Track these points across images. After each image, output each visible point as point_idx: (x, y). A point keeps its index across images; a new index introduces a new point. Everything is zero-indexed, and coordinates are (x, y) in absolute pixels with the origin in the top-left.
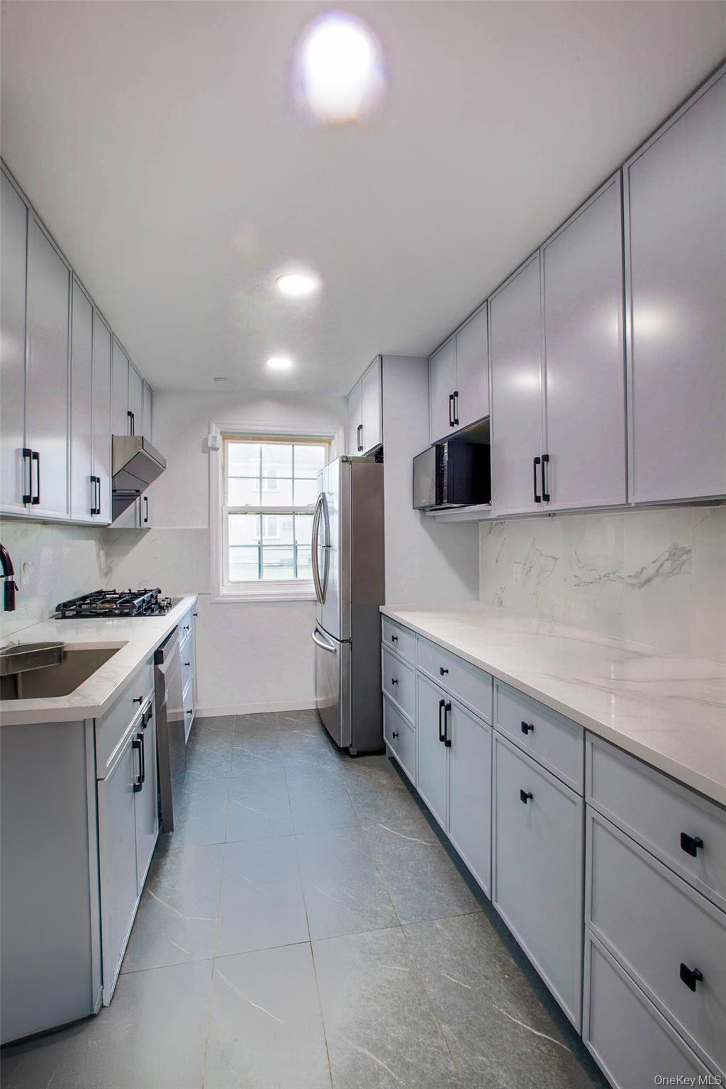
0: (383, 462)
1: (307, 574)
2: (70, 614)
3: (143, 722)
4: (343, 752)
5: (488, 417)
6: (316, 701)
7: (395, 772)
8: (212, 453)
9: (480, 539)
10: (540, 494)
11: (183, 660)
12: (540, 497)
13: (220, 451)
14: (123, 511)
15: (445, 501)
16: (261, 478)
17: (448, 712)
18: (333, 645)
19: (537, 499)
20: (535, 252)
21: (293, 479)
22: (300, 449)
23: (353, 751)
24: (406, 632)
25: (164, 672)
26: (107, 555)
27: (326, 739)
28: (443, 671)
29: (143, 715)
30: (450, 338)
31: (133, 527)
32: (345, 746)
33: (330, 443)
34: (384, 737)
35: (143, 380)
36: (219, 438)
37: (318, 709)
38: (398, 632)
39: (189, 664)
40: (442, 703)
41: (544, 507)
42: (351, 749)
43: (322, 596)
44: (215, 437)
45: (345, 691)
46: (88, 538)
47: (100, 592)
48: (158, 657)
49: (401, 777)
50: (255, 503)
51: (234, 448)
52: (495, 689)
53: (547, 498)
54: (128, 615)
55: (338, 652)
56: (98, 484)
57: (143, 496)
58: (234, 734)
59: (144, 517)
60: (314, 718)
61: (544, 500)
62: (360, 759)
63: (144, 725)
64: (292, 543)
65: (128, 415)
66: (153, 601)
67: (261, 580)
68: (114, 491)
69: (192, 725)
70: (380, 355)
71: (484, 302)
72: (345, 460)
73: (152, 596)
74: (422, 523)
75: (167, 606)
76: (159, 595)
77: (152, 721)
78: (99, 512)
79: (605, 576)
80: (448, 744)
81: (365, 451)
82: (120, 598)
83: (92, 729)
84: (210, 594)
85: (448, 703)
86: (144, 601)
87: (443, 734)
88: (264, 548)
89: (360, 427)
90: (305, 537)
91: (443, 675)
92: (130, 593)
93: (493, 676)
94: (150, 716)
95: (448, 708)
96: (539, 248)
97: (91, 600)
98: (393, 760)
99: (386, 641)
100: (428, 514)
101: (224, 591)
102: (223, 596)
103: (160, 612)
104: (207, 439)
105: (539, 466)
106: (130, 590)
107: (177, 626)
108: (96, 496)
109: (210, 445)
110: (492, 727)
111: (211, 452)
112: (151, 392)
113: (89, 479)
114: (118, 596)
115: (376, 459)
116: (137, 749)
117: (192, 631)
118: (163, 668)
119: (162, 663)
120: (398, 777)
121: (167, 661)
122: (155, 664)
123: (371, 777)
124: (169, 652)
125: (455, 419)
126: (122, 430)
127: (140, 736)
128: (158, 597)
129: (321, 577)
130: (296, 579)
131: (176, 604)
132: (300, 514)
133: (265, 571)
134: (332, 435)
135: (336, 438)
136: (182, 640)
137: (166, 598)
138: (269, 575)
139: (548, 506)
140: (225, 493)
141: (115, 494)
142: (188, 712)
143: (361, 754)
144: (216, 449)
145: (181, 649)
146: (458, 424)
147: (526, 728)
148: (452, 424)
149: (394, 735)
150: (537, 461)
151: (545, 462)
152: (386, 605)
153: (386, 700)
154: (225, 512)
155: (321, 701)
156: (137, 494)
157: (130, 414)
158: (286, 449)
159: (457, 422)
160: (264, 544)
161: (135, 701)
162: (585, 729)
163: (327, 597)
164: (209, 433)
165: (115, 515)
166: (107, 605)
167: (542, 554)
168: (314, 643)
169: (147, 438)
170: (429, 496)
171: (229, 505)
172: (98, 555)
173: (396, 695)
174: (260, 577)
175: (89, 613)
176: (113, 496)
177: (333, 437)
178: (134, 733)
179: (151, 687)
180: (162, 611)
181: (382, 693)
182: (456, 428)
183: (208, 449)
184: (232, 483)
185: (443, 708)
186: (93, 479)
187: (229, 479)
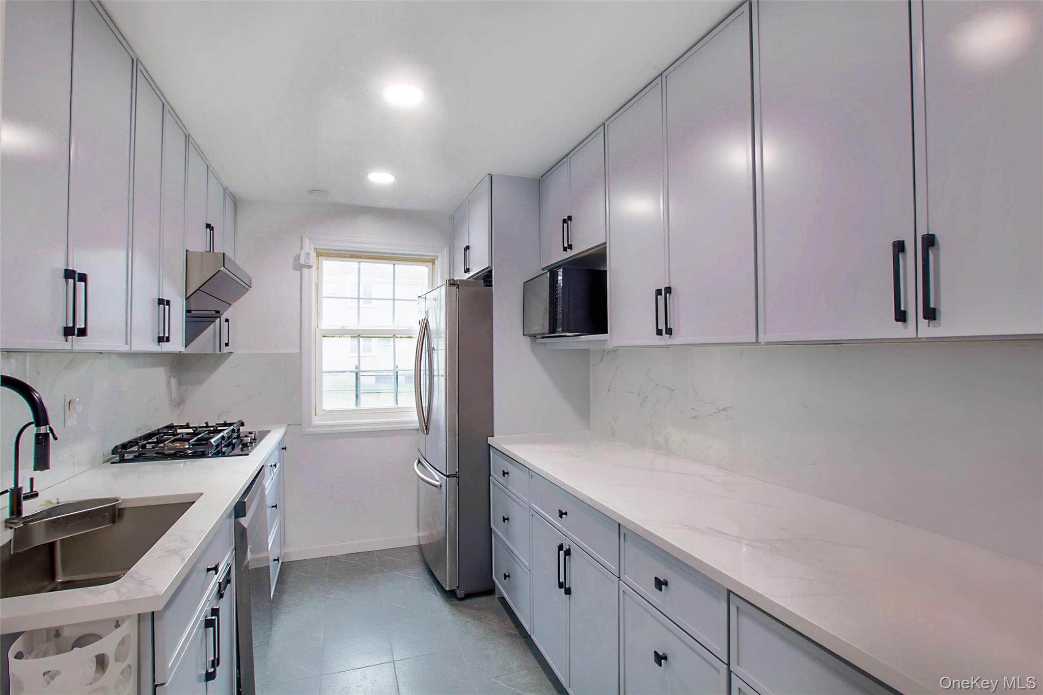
0: (491, 286)
1: (408, 401)
2: (131, 456)
3: (219, 591)
4: (450, 595)
5: (605, 243)
6: (418, 537)
7: (506, 615)
8: (305, 271)
9: (591, 367)
10: (662, 326)
11: (270, 501)
12: (661, 330)
13: (314, 268)
14: (199, 335)
15: (560, 329)
16: (359, 299)
17: (567, 557)
18: (437, 479)
19: (659, 332)
20: (658, 77)
21: (394, 300)
22: (401, 268)
23: (460, 593)
24: (518, 468)
25: (246, 527)
26: (180, 383)
27: (430, 579)
28: (562, 514)
29: (220, 583)
30: (564, 160)
31: (212, 352)
32: (451, 589)
33: (434, 263)
34: (494, 577)
35: (225, 189)
36: (313, 254)
37: (420, 545)
38: (509, 467)
39: (276, 506)
40: (561, 547)
41: (665, 339)
42: (458, 592)
43: (426, 425)
44: (309, 254)
45: (452, 529)
46: (155, 366)
47: (171, 427)
48: (239, 509)
49: (512, 620)
50: (352, 325)
51: (329, 265)
52: (622, 537)
53: (669, 332)
54: (203, 455)
55: (444, 488)
56: (167, 307)
57: (223, 318)
58: (327, 580)
59: (224, 340)
60: (416, 556)
61: (666, 333)
62: (468, 601)
63: (220, 595)
64: (392, 368)
65: (207, 227)
66: (235, 435)
67: (358, 408)
68: (188, 311)
69: (280, 573)
70: (490, 174)
71: (601, 125)
72: (452, 283)
73: (233, 431)
74: (533, 350)
75: (250, 443)
76: (241, 427)
77: (231, 588)
78: (168, 340)
79: (724, 410)
80: (568, 592)
81: (471, 274)
82: (194, 434)
83: (150, 623)
84: (301, 424)
85: (567, 547)
86: (223, 437)
87: (562, 580)
88: (361, 374)
89: (468, 248)
90: (407, 362)
91: (561, 517)
92: (207, 426)
93: (619, 524)
94: (228, 581)
95: (568, 553)
96: (661, 74)
97: (157, 438)
98: (503, 600)
99: (496, 476)
100: (538, 341)
101: (316, 421)
102: (317, 426)
103: (242, 450)
104: (299, 255)
105: (661, 299)
106: (207, 423)
107: (263, 466)
108: (165, 321)
109: (302, 261)
110: (619, 578)
111: (304, 269)
112: (235, 202)
113: (157, 301)
114: (191, 431)
115: (484, 282)
116: (212, 629)
117: (280, 467)
118: (245, 521)
119: (245, 516)
120: (510, 620)
121: (250, 513)
122: (235, 518)
123: (481, 621)
124: (252, 502)
125: (569, 245)
126: (198, 244)
127: (215, 612)
128: (241, 431)
129: (425, 404)
130: (397, 406)
131: (262, 439)
132: (401, 338)
133: (363, 397)
134: (436, 254)
135: (440, 258)
136: (269, 483)
137: (250, 433)
138: (367, 402)
139: (670, 340)
140: (318, 314)
141: (189, 314)
142: (275, 560)
143: (468, 596)
144: (310, 267)
145: (266, 493)
146: (571, 249)
147: (660, 584)
148: (565, 249)
149: (505, 576)
150: (659, 292)
151: (668, 294)
152: (495, 437)
153: (495, 537)
154: (319, 335)
155: (424, 536)
156: (218, 315)
157: (208, 226)
158: (387, 267)
159: (570, 247)
160: (362, 369)
161: (209, 570)
162: (729, 592)
163: (431, 427)
164: (302, 249)
165: (190, 338)
166: (178, 444)
167: (657, 385)
168: (417, 476)
169: (229, 254)
170: (541, 323)
171: (324, 328)
172: (169, 383)
173: (507, 533)
174: (357, 404)
175: (154, 455)
176: (187, 317)
177: (437, 256)
178: (208, 609)
179: (231, 545)
180: (245, 449)
181: (491, 529)
182: (570, 254)
183: (300, 267)
184: (326, 304)
185: (562, 553)
186: (161, 302)
187: (324, 299)
